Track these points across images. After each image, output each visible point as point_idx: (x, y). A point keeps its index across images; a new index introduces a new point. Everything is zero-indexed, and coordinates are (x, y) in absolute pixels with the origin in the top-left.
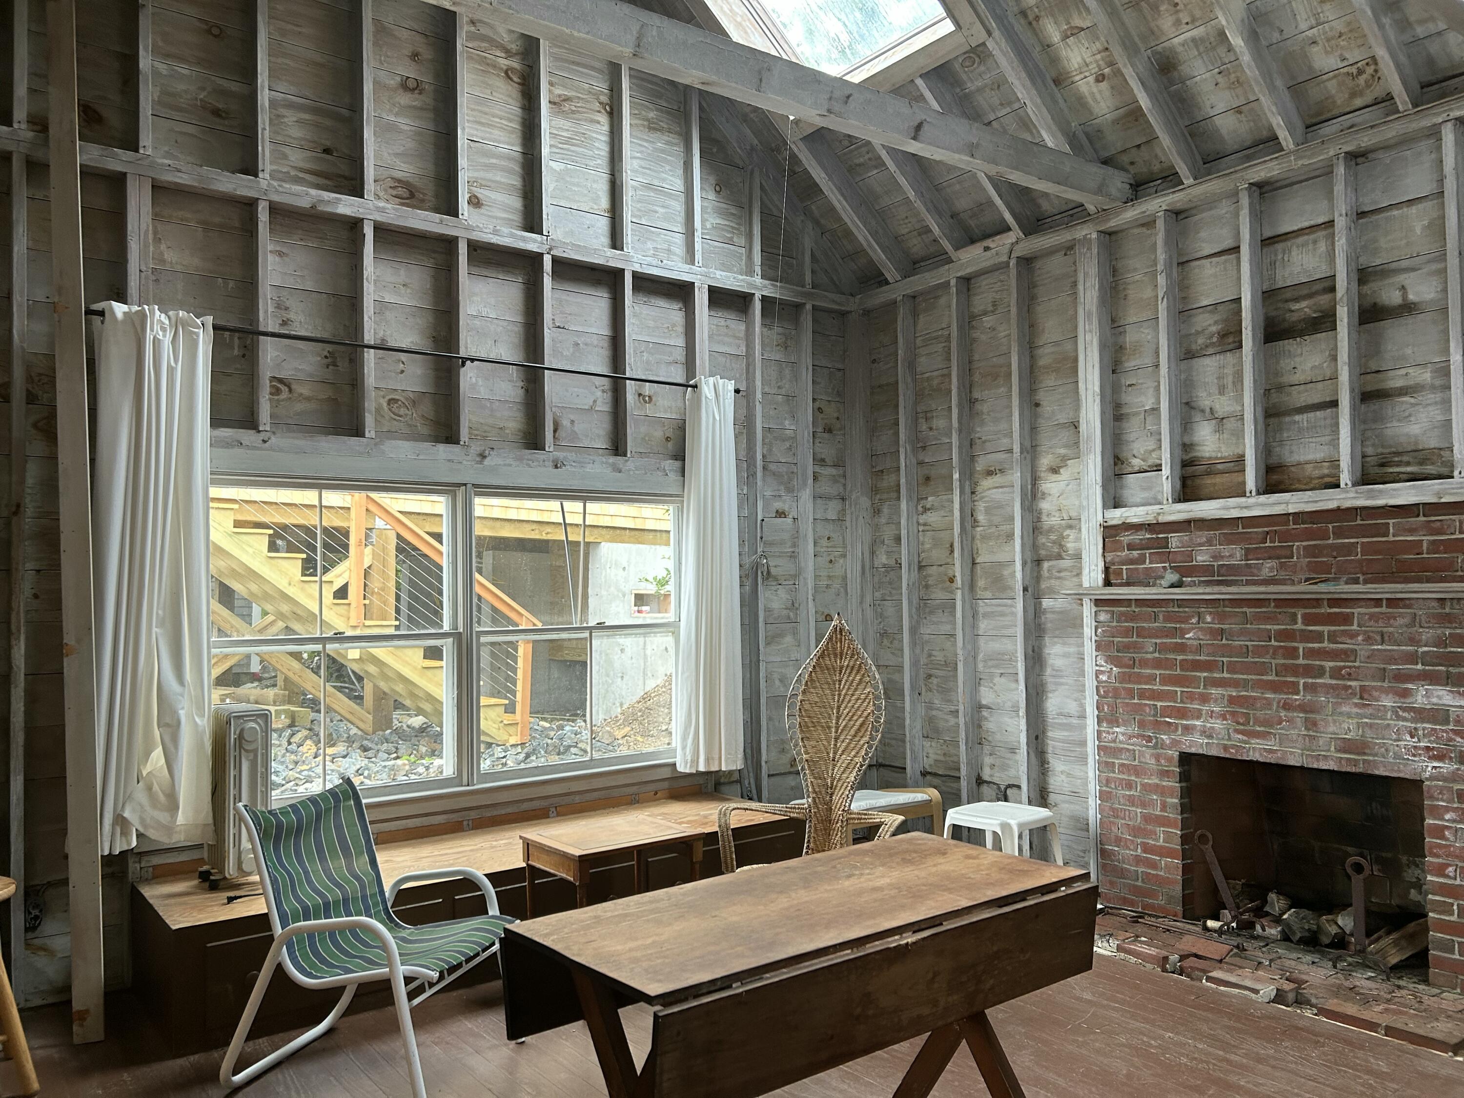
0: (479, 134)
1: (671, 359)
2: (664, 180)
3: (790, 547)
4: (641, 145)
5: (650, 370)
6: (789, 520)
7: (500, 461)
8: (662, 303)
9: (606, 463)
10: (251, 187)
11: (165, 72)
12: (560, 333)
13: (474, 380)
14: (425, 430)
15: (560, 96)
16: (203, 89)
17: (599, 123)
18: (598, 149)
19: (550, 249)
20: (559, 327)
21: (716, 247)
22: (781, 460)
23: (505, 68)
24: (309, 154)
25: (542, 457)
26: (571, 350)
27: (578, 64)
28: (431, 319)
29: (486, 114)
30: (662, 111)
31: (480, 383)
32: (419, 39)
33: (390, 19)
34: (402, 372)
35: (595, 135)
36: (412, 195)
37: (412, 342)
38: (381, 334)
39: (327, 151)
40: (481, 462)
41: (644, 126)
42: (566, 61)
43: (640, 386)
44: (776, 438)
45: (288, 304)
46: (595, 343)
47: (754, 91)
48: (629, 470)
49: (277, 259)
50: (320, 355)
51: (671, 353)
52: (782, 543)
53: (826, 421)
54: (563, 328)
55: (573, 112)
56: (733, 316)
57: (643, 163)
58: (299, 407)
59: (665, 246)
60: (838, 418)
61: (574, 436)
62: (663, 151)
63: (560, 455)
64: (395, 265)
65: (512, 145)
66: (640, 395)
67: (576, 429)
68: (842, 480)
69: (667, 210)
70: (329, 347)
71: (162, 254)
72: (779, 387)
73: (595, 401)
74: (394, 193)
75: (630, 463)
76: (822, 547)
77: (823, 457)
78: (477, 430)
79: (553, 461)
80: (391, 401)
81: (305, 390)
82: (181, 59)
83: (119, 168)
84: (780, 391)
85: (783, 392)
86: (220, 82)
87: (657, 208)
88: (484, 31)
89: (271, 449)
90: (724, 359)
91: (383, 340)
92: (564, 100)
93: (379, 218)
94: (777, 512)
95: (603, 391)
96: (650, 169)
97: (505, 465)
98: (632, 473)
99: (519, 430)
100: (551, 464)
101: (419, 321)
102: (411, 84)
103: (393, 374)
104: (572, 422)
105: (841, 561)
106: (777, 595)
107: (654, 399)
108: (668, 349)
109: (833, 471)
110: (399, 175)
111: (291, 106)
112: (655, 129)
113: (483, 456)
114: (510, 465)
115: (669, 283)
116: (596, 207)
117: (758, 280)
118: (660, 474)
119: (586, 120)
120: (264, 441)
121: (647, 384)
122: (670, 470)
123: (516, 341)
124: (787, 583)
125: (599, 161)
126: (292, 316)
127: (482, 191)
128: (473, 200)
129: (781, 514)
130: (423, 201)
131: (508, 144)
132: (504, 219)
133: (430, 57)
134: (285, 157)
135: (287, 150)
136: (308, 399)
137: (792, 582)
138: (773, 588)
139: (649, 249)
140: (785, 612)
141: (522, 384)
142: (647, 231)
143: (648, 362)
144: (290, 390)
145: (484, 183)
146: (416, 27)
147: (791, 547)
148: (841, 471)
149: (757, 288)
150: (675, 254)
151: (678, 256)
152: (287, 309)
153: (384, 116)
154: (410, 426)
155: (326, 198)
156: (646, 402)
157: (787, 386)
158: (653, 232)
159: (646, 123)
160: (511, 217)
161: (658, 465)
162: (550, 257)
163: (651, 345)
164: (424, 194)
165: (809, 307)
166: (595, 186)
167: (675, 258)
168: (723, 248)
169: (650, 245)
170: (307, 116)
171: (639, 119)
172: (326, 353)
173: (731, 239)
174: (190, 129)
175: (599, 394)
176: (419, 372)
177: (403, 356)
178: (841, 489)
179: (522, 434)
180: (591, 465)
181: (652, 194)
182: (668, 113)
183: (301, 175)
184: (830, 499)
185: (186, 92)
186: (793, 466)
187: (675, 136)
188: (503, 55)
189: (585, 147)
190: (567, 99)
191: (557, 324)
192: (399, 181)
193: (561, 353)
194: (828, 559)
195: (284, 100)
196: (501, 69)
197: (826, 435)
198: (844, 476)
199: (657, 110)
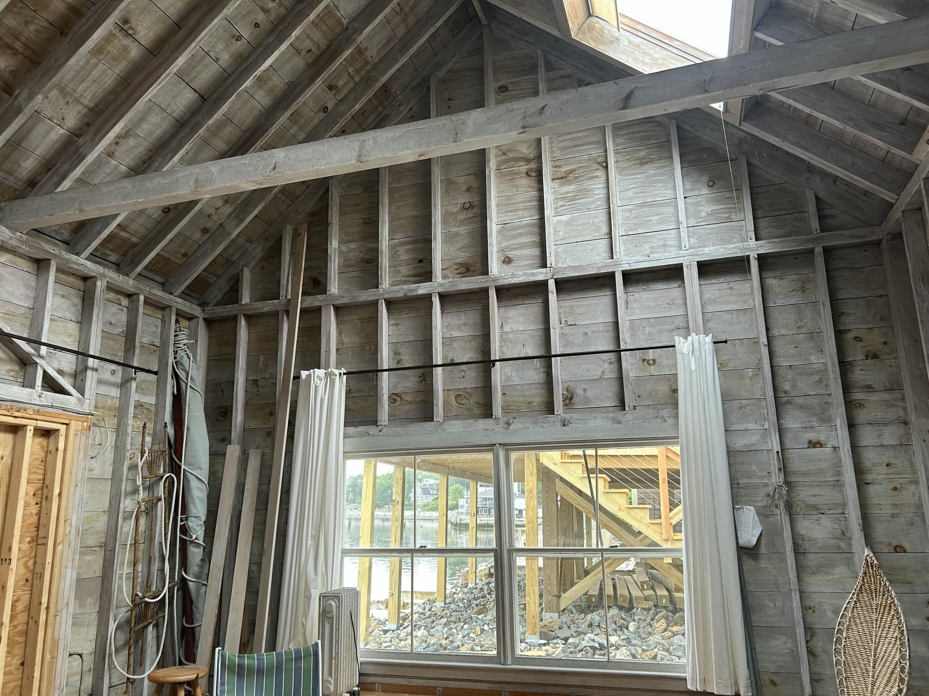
0: (510, 218)
1: (673, 327)
2: (657, 195)
3: (832, 476)
4: (633, 179)
5: (653, 340)
6: (827, 450)
7: (520, 426)
8: (661, 286)
9: (607, 418)
10: (375, 295)
11: (345, 250)
12: (572, 329)
13: (509, 374)
14: (477, 411)
15: (566, 172)
16: (362, 252)
17: (597, 177)
18: (598, 194)
19: (553, 276)
20: (571, 325)
21: (712, 229)
22: (809, 393)
23: (526, 171)
24: (411, 266)
25: (552, 419)
26: (581, 339)
27: (579, 146)
28: (481, 341)
29: (513, 204)
30: (652, 148)
31: (514, 375)
32: (471, 178)
33: (454, 175)
34: (464, 377)
35: (595, 187)
36: (468, 270)
37: (469, 358)
38: (450, 357)
39: (420, 261)
40: (507, 428)
41: (636, 164)
42: (570, 147)
43: (643, 353)
44: (800, 374)
45: (400, 351)
46: (602, 329)
47: (451, 144)
48: (628, 421)
49: (395, 328)
50: (416, 376)
51: (673, 323)
52: (821, 472)
53: (867, 349)
54: (575, 325)
55: (576, 178)
56: (737, 278)
57: (636, 190)
58: (406, 408)
59: (661, 243)
60: (885, 343)
61: (587, 400)
62: (654, 175)
63: (568, 416)
64: (458, 314)
65: (533, 216)
66: (644, 360)
67: (588, 394)
68: (901, 404)
69: (661, 216)
70: (422, 371)
71: (343, 340)
72: (799, 327)
73: (603, 372)
74: (458, 272)
75: (629, 416)
76: (879, 474)
77: (868, 383)
78: (513, 406)
79: (561, 421)
80: (457, 396)
81: (408, 398)
82: (352, 241)
83: (319, 304)
84: (801, 331)
85: (805, 330)
86: (369, 245)
87: (651, 218)
88: (511, 155)
89: (384, 435)
90: (730, 316)
91: (452, 360)
92: (570, 173)
93: (440, 290)
94: (810, 442)
95: (610, 363)
96: (643, 192)
97: (525, 428)
98: (630, 423)
99: (543, 402)
100: (560, 423)
101: (473, 343)
102: (467, 205)
103: (458, 379)
104: (585, 390)
105: (912, 488)
106: (819, 524)
107: (658, 361)
108: (670, 320)
109: (887, 396)
110: (459, 260)
111: (402, 244)
112: (646, 163)
113: (508, 424)
114: (528, 428)
115: (666, 269)
116: (597, 234)
117: (752, 243)
118: (658, 421)
119: (587, 179)
120: (380, 431)
121: (651, 350)
122: (669, 417)
123: (539, 342)
124: (831, 512)
125: (599, 203)
126: (402, 357)
127: (512, 252)
128: (506, 260)
129: (813, 444)
130: (474, 271)
131: (529, 217)
132: (528, 265)
133: (477, 186)
134: (399, 272)
135: (400, 268)
136: (411, 403)
137: (840, 511)
138: (813, 517)
139: (646, 250)
140: (834, 542)
141: (543, 370)
142: (643, 237)
143: (650, 334)
144: (401, 399)
145: (513, 247)
146: (469, 172)
147: (834, 476)
148: (897, 394)
149: (751, 250)
150: (671, 246)
151: (674, 246)
152: (400, 354)
153: (452, 230)
154: (468, 410)
155: (412, 288)
156: (650, 365)
157: (809, 324)
158: (649, 237)
159: (637, 162)
160: (533, 262)
161: (656, 414)
162: (553, 280)
163: (652, 320)
164: (475, 267)
165: (818, 250)
166: (596, 220)
167: (671, 249)
168: (720, 227)
169: (646, 246)
170: (410, 247)
171: (632, 161)
172: (420, 374)
173: (729, 217)
174: (356, 274)
175: (606, 366)
176: (474, 375)
177: (463, 367)
178: (901, 413)
179: (544, 404)
180: (593, 421)
181: (646, 209)
182: (657, 147)
183: (407, 279)
184: (885, 424)
185: (354, 256)
186: (826, 397)
187: (666, 160)
188: (525, 163)
189: (587, 197)
190: (572, 171)
191: (569, 324)
192: (460, 264)
193: (574, 342)
194: (891, 486)
195: (399, 242)
196: (523, 173)
197: (870, 362)
198: (903, 399)
199: (647, 149)
